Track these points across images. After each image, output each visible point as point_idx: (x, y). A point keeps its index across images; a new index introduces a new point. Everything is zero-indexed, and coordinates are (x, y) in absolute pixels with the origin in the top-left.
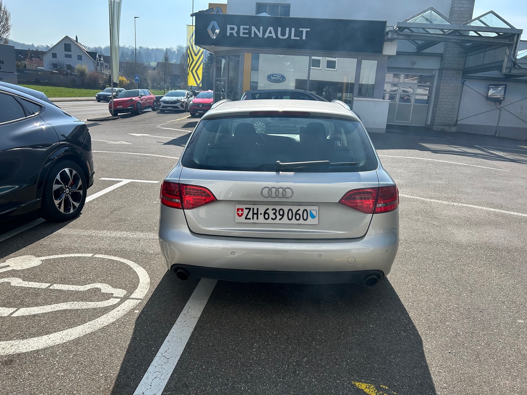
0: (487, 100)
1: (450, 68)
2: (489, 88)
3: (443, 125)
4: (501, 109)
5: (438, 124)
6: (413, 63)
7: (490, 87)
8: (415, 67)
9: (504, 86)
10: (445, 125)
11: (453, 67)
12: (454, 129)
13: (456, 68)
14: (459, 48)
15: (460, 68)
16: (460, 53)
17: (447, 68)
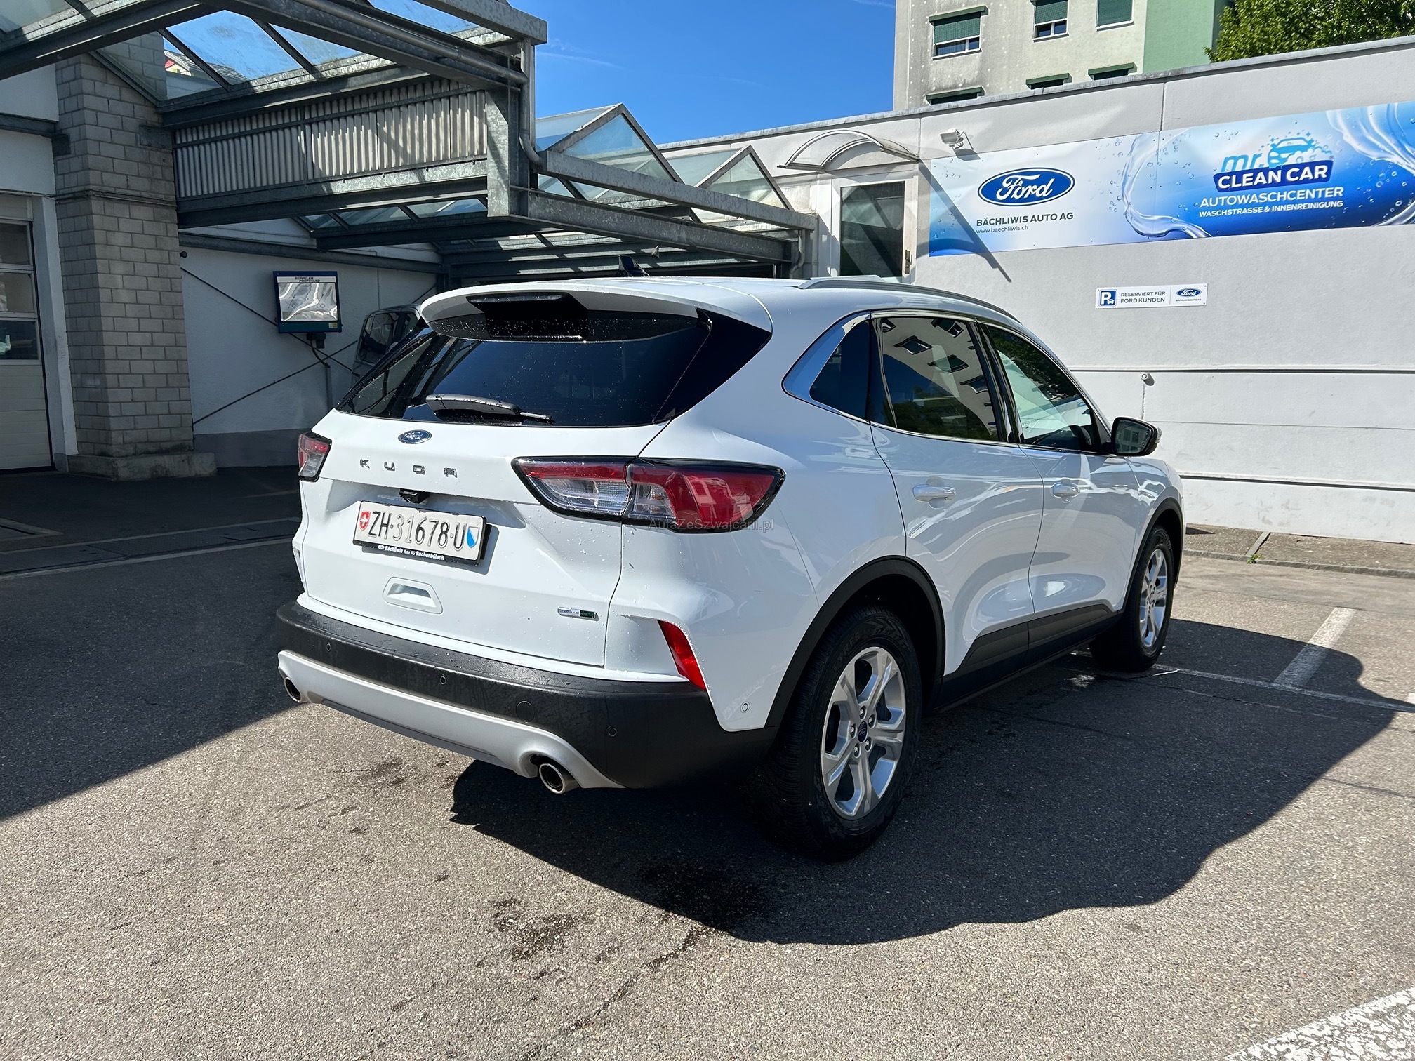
0: (279, 333)
1: (118, 191)
2: (277, 285)
3: (152, 449)
4: (327, 366)
5: (131, 450)
7: (278, 279)
9: (331, 279)
10: (161, 452)
11: (128, 187)
12: (203, 465)
13: (144, 194)
14: (136, 106)
15: (162, 197)
16: (146, 127)
17: (104, 189)
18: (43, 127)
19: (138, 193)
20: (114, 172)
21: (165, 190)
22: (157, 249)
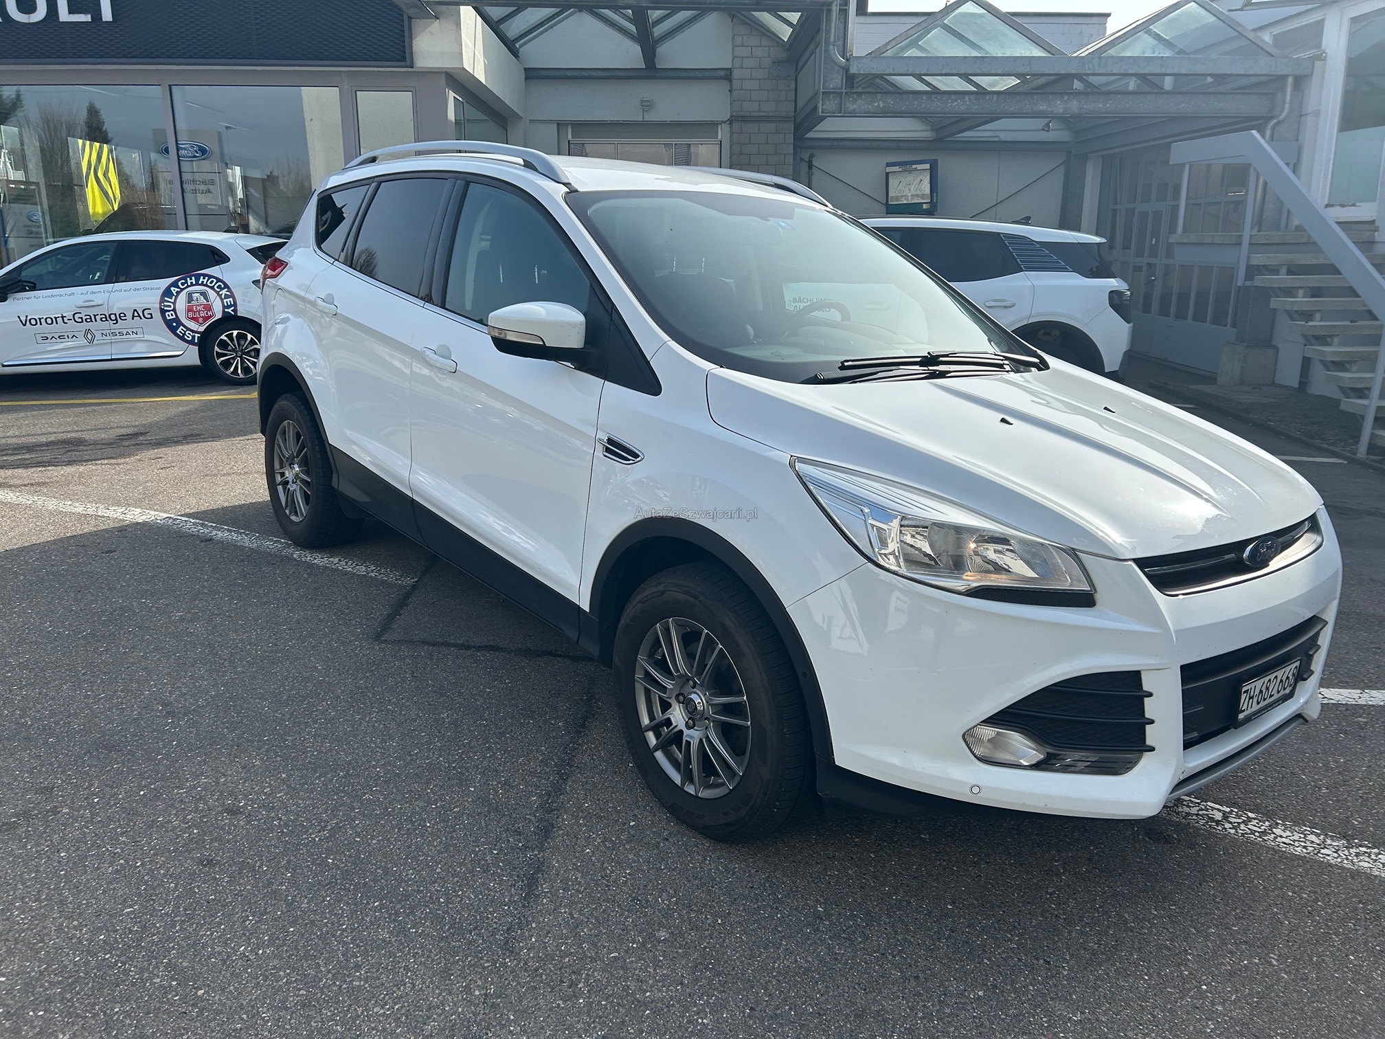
1: (753, 114)
2: (887, 174)
6: (647, 106)
7: (889, 169)
8: (651, 117)
9: (928, 166)
11: (759, 111)
13: (771, 114)
14: (771, 49)
15: (784, 114)
16: (777, 62)
17: (743, 114)
18: (722, 73)
19: (766, 114)
20: (751, 101)
21: (787, 108)
22: (776, 153)
